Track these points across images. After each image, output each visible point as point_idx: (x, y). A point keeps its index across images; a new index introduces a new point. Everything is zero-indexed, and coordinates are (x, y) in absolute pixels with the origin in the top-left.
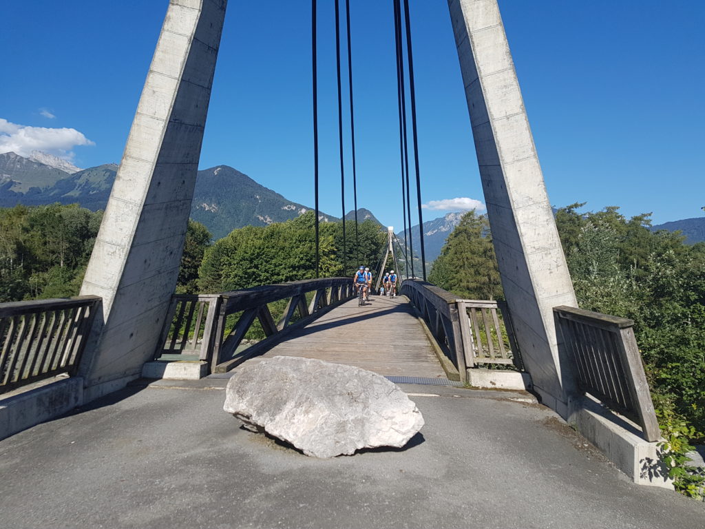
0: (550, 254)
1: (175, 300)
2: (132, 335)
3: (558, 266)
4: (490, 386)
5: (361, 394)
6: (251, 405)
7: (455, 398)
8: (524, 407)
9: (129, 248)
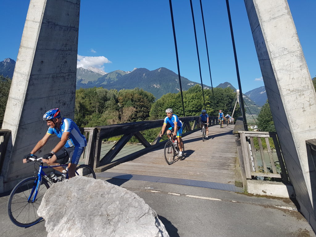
0: (303, 95)
3: (310, 105)
4: (262, 194)
5: (116, 216)
6: (48, 213)
7: (232, 203)
8: (284, 215)
9: (24, 101)
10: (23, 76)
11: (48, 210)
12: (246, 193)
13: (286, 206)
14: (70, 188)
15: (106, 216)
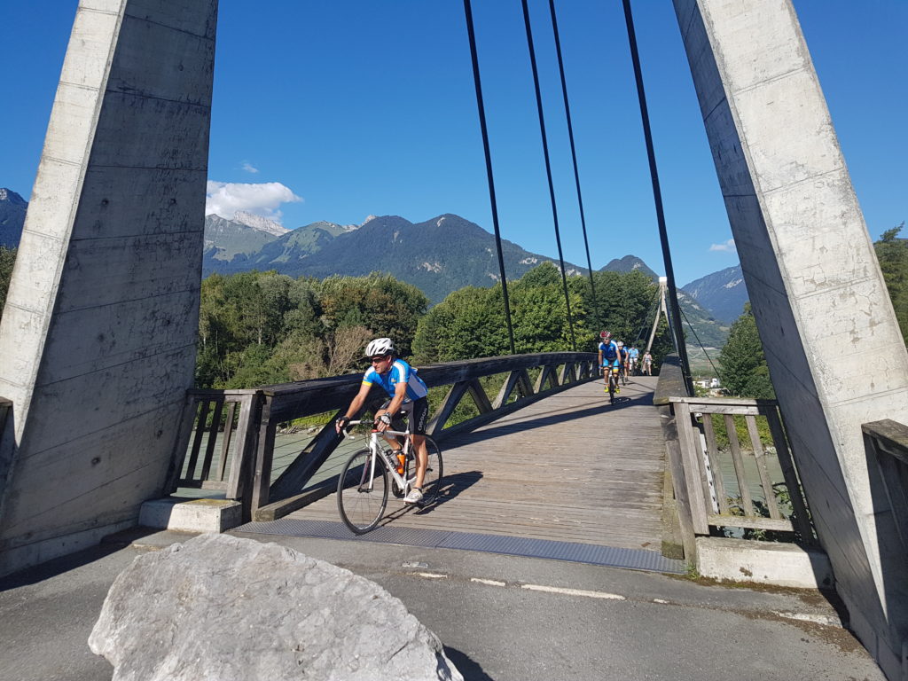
0: (853, 294)
1: (192, 399)
2: (97, 460)
3: (872, 324)
4: (740, 577)
5: (322, 652)
6: (122, 645)
7: (656, 606)
8: (803, 640)
9: (50, 315)
10: (50, 242)
11: (120, 635)
12: (693, 576)
13: (810, 613)
14: (187, 568)
15: (294, 650)
